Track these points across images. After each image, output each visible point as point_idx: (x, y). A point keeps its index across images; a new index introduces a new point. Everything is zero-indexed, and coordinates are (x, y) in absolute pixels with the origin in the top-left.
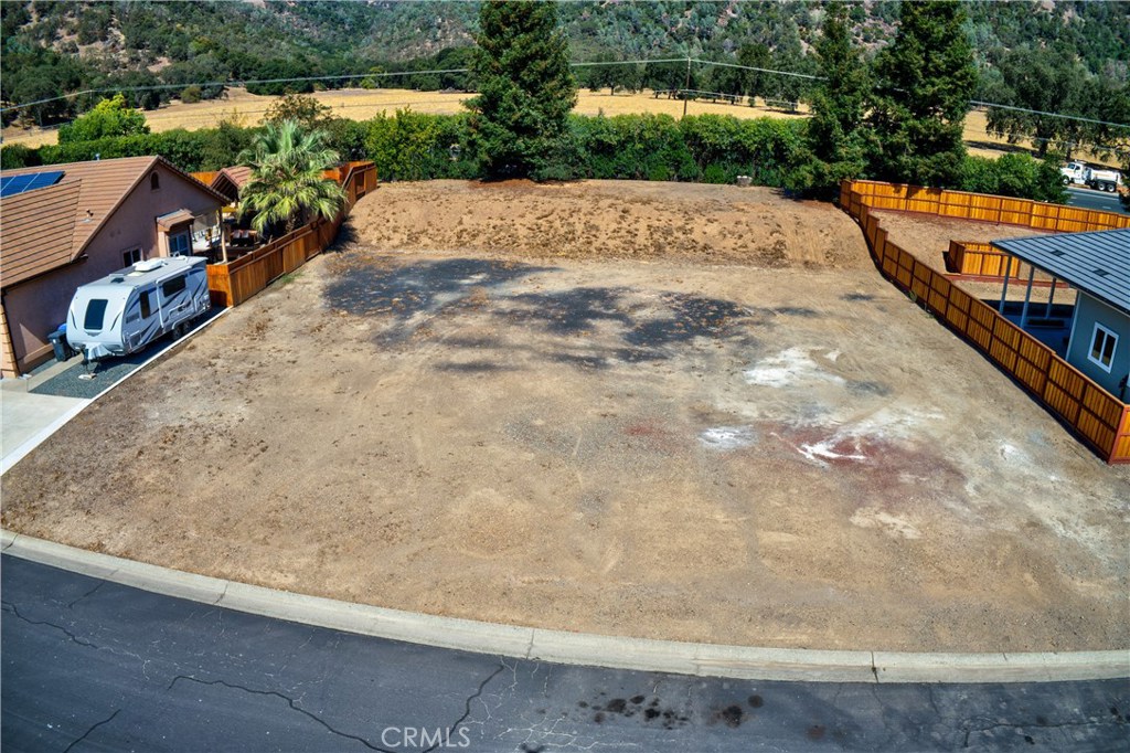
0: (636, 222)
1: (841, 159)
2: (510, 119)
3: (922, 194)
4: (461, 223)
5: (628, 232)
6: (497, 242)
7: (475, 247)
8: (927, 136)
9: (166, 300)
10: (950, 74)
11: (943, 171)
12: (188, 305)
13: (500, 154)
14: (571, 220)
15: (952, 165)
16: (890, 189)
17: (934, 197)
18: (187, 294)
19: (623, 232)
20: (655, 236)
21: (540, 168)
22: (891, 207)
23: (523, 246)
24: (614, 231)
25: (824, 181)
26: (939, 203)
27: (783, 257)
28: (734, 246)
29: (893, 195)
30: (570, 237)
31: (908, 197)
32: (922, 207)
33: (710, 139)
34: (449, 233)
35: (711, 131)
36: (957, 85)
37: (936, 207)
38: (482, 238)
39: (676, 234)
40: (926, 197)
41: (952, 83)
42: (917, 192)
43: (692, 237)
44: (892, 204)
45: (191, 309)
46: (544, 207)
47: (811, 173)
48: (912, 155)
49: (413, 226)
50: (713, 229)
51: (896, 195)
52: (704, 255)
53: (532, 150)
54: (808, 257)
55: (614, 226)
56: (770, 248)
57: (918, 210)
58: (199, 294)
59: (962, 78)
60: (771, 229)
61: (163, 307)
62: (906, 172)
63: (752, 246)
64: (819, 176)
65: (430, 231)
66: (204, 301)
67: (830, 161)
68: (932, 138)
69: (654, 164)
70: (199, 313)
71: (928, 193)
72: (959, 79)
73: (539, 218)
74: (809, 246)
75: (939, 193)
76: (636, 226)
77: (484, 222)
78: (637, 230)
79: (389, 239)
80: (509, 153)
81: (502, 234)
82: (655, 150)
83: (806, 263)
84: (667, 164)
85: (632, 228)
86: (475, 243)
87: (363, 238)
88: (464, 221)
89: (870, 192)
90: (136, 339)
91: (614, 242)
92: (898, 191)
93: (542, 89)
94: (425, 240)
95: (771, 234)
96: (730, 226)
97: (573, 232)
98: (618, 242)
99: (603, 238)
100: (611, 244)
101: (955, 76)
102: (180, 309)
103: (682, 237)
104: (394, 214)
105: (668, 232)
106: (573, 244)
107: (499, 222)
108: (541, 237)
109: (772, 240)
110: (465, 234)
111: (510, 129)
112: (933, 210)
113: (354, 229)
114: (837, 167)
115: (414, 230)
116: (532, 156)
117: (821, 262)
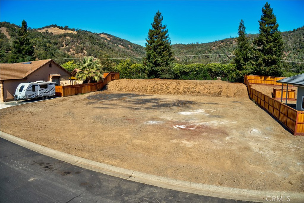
0: (181, 86)
1: (244, 69)
2: (153, 61)
3: (269, 78)
4: (134, 86)
5: (178, 89)
6: (142, 91)
7: (136, 92)
8: (268, 60)
9: (41, 89)
10: (274, 42)
11: (274, 71)
12: (48, 92)
13: (151, 70)
14: (163, 86)
15: (277, 68)
16: (259, 78)
17: (272, 79)
18: (48, 90)
19: (176, 89)
20: (185, 90)
21: (162, 75)
22: (260, 83)
23: (148, 92)
24: (174, 88)
25: (239, 76)
26: (274, 81)
27: (221, 95)
28: (207, 92)
29: (260, 79)
30: (161, 90)
31: (264, 80)
32: (269, 82)
33: (214, 70)
34: (131, 88)
35: (214, 68)
36: (276, 45)
37: (273, 82)
38: (138, 90)
39: (191, 89)
40: (270, 79)
41: (275, 44)
42: (267, 78)
43: (195, 90)
44: (260, 82)
45: (49, 93)
46: (157, 83)
47: (235, 74)
48: (264, 66)
49: (122, 87)
50: (202, 88)
51: (261, 79)
52: (197, 94)
53: (159, 70)
54: (228, 95)
55: (174, 87)
56: (218, 92)
57: (268, 83)
58: (52, 90)
59: (278, 42)
60: (219, 88)
61: (39, 90)
62: (263, 72)
63: (213, 92)
64: (238, 75)
65: (126, 88)
66: (53, 93)
67: (241, 70)
68: (270, 61)
69: (199, 78)
70: (51, 95)
71: (270, 78)
72: (277, 43)
73: (155, 85)
74: (230, 92)
75: (274, 78)
76: (180, 87)
77: (140, 86)
78: (180, 88)
79: (115, 89)
80: (153, 71)
81: (144, 89)
82: (199, 74)
83: (227, 96)
84: (203, 78)
85: (179, 88)
86: (136, 91)
87: (109, 89)
88: (135, 86)
89: (253, 79)
90: (30, 96)
91: (173, 91)
92: (261, 78)
93: (162, 54)
94: (124, 90)
95: (219, 89)
96: (207, 87)
97: (163, 89)
98: (174, 91)
99: (170, 90)
100: (172, 91)
101: (276, 42)
102: (45, 93)
103: (192, 90)
104: (119, 84)
105: (189, 89)
106: (162, 91)
107: (144, 86)
108: (154, 90)
109: (219, 90)
110: (134, 89)
111: (153, 64)
112: (273, 83)
113: (108, 87)
114: (242, 71)
115: (122, 88)
116: (159, 71)
117: (232, 96)
